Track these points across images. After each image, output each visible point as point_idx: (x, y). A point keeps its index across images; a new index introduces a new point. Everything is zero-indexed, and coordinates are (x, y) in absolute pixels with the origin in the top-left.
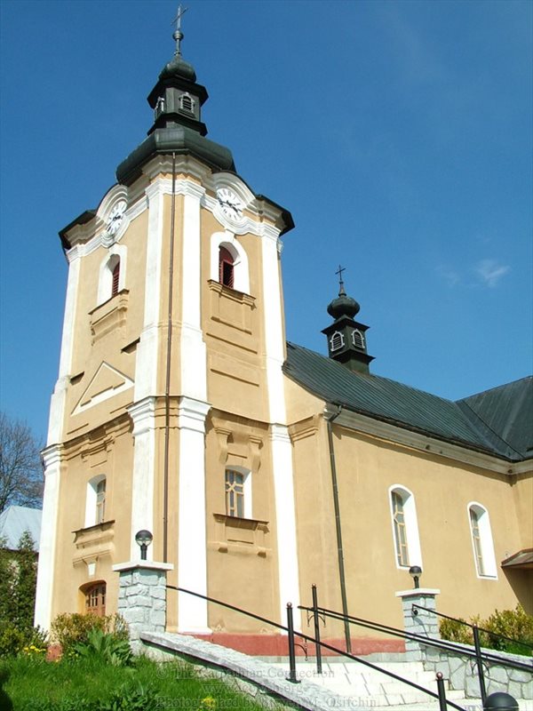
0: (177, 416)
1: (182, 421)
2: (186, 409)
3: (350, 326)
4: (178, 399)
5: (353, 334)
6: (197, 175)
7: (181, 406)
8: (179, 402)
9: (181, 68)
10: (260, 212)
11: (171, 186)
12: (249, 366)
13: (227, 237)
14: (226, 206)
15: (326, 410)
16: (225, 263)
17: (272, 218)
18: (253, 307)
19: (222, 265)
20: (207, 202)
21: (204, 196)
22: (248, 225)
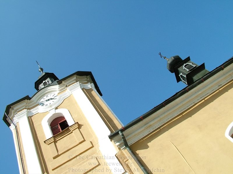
5: (184, 68)
10: (66, 86)
14: (46, 103)
15: (118, 144)
16: (59, 124)
17: (75, 81)
18: (80, 126)
19: (59, 126)
20: (33, 112)
21: (28, 112)
22: (62, 98)
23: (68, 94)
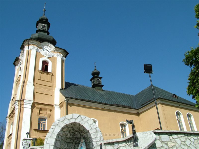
0: (23, 105)
1: (25, 106)
2: (25, 103)
3: (96, 78)
4: (23, 100)
5: (97, 80)
6: (35, 44)
7: (24, 102)
8: (24, 101)
9: (43, 18)
10: (57, 51)
11: (28, 48)
12: (49, 90)
13: (45, 59)
14: (45, 51)
15: (65, 100)
16: (45, 65)
17: (61, 52)
18: (52, 75)
19: (44, 66)
20: (39, 51)
21: (37, 49)
22: (52, 55)
23: (55, 55)
